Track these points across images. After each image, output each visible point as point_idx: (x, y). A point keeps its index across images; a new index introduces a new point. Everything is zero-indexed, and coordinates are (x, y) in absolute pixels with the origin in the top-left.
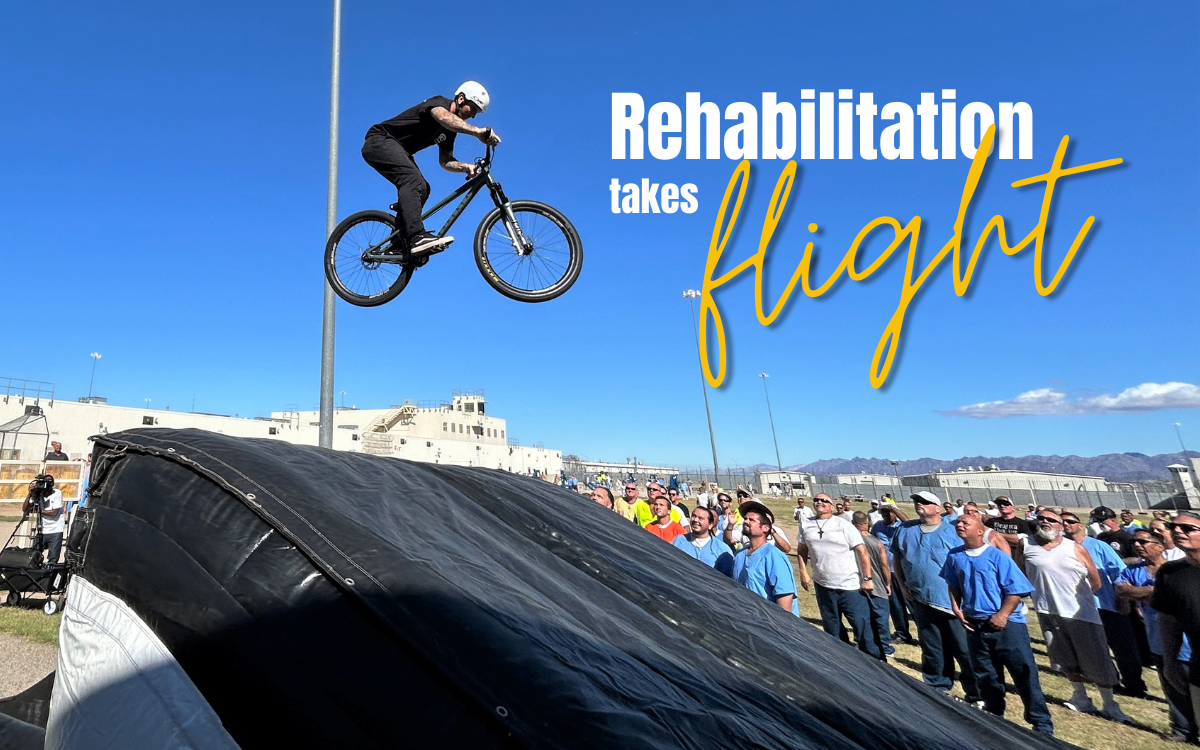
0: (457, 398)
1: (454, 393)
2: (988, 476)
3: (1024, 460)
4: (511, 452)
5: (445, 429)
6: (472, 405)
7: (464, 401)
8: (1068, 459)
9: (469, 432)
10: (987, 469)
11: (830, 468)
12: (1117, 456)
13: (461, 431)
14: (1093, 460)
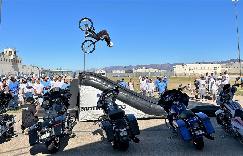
0: (6, 50)
1: (5, 48)
2: (142, 70)
3: (149, 65)
4: (23, 67)
5: (1, 60)
6: (12, 52)
7: (9, 50)
8: (157, 65)
9: (9, 61)
10: (142, 68)
11: (109, 69)
12: (166, 64)
13: (7, 61)
14: (162, 65)
